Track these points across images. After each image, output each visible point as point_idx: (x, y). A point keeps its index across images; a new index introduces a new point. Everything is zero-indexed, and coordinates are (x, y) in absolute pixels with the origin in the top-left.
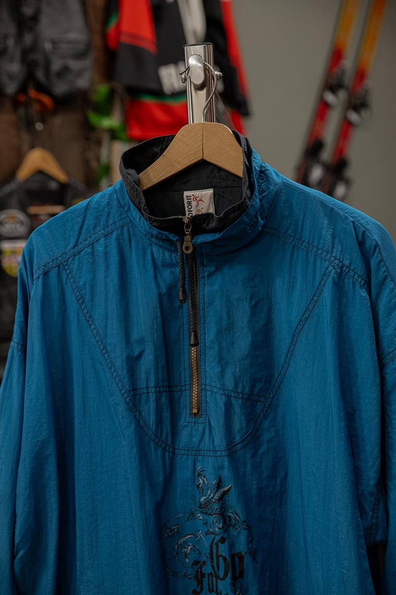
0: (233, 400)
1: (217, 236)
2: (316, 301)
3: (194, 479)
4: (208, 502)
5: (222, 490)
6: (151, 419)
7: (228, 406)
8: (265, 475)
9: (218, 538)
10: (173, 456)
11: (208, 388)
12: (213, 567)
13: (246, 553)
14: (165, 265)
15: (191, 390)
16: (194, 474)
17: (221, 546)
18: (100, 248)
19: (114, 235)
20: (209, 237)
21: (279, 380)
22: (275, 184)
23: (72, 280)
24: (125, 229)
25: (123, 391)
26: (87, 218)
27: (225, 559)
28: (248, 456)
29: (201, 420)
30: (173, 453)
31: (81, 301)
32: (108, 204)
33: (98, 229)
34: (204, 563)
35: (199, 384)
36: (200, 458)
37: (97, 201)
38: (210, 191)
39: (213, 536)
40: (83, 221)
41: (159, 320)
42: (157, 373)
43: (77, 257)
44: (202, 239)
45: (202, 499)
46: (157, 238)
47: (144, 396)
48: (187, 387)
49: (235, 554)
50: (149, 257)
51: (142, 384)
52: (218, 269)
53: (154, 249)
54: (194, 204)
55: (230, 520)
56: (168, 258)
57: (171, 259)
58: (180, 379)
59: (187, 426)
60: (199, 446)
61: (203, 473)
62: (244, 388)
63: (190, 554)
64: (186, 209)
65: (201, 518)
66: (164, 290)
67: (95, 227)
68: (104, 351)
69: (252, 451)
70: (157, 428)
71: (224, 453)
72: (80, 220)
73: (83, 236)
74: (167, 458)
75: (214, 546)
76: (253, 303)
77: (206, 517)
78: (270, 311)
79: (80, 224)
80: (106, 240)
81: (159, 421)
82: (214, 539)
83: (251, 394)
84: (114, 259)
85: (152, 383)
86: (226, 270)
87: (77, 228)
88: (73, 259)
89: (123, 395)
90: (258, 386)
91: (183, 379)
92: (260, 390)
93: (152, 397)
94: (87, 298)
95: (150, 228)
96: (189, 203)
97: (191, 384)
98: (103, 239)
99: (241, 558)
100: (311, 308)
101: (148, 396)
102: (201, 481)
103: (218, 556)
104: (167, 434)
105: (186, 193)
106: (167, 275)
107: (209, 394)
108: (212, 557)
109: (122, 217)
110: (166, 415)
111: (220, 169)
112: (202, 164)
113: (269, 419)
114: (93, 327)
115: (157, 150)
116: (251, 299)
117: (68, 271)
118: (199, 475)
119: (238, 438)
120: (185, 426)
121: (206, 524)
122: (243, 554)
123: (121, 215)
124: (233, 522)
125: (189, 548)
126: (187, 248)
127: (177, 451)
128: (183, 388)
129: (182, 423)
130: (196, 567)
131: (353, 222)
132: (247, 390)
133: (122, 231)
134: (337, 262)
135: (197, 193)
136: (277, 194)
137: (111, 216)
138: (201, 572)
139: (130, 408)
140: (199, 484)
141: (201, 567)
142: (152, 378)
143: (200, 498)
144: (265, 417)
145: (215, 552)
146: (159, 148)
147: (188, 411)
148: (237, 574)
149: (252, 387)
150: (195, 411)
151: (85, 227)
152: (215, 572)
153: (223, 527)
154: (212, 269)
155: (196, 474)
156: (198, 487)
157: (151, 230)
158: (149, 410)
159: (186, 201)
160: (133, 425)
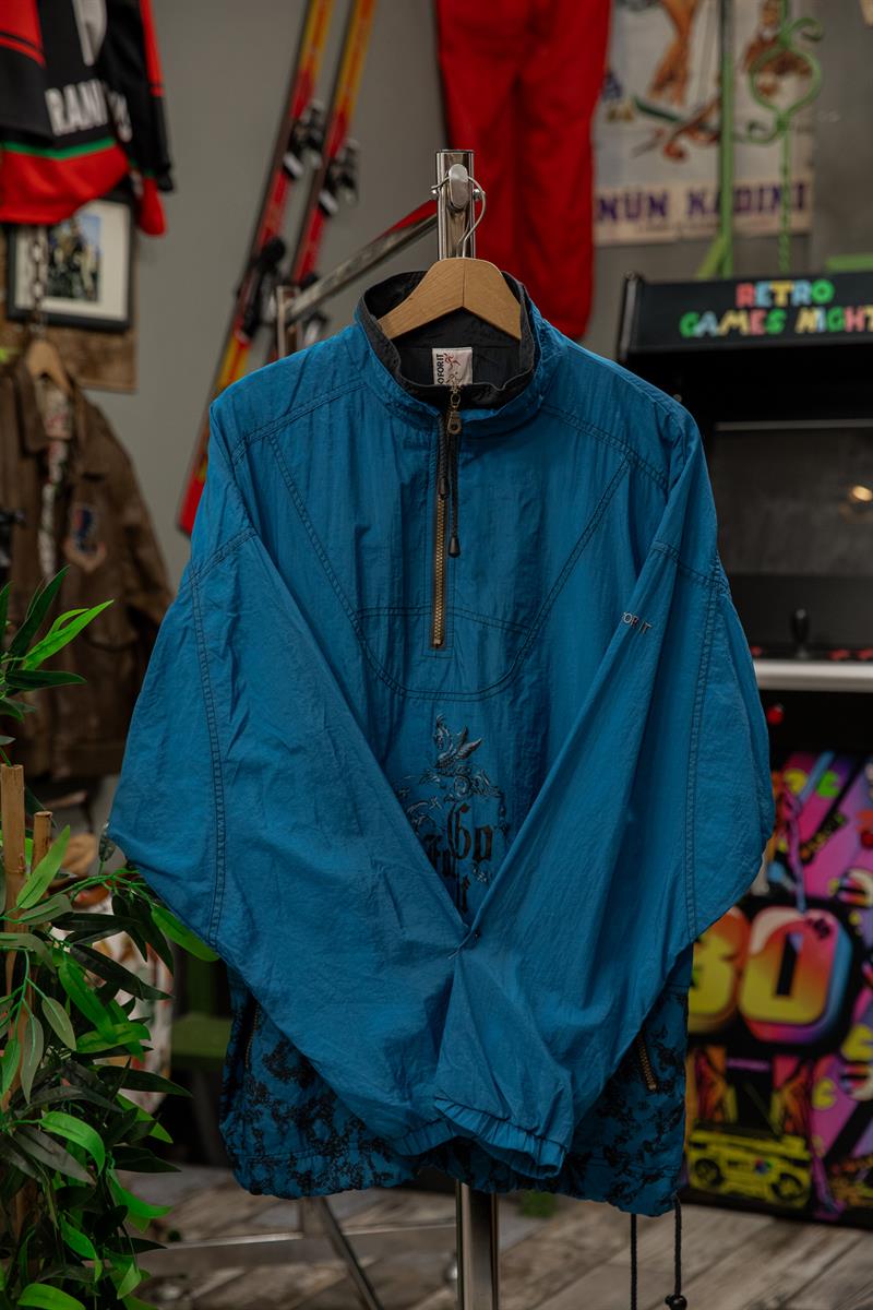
0: (491, 630)
1: (492, 414)
2: (607, 504)
3: (432, 731)
4: (450, 759)
5: (468, 745)
6: (381, 651)
7: (483, 636)
8: (525, 729)
9: (459, 805)
10: (404, 700)
11: (456, 612)
12: (450, 842)
13: (495, 828)
14: (409, 445)
15: (433, 613)
16: (431, 724)
17: (462, 816)
18: (322, 417)
19: (342, 403)
20: (480, 415)
21: (547, 607)
22: (559, 349)
23: (280, 460)
24: (358, 394)
25: (350, 612)
26: (305, 375)
27: (466, 833)
28: (507, 703)
29: (444, 654)
30: (404, 695)
31: (292, 488)
32: (335, 359)
33: (320, 391)
34: (440, 838)
35: (445, 607)
36: (441, 703)
37: (319, 354)
38: (469, 351)
39: (452, 803)
40: (300, 380)
41: (400, 519)
42: (392, 589)
43: (288, 429)
44: (473, 415)
45: (441, 756)
46: (406, 408)
47: (372, 620)
48: (428, 610)
49: (480, 829)
50: (387, 435)
51: (372, 604)
52: (478, 456)
53: (394, 423)
54: (446, 366)
55: (477, 784)
56: (414, 437)
57: (418, 439)
58: (418, 599)
59: (425, 661)
60: (441, 687)
61: (444, 722)
62: (505, 614)
63: (421, 825)
64: (436, 372)
65: (438, 780)
66: (407, 480)
67: (315, 389)
68: (323, 558)
69: (511, 698)
70: (387, 662)
71: (475, 697)
72: (295, 378)
73: (298, 400)
74: (396, 702)
75: (454, 816)
76: (523, 502)
77: (446, 779)
78: (543, 516)
79: (295, 384)
80: (330, 407)
81: (390, 654)
82: (454, 807)
83: (513, 623)
84: (342, 434)
85: (384, 604)
86: (487, 457)
87: (291, 387)
88: (284, 431)
89: (349, 616)
90: (522, 613)
91: (421, 600)
92: (525, 619)
93: (384, 621)
94: (302, 484)
95: (404, 395)
96: (440, 365)
97: (433, 607)
98: (327, 405)
99: (489, 836)
100: (600, 513)
101: (378, 621)
102: (441, 733)
103: (458, 828)
104: (398, 669)
105: (436, 351)
106: (411, 461)
107: (457, 619)
108: (450, 832)
109: (354, 378)
110: (399, 646)
111: (482, 321)
112: (462, 313)
113: (532, 658)
114: (308, 524)
115: (401, 290)
116: (520, 498)
117: (276, 447)
118: (438, 725)
119: (493, 679)
120: (420, 662)
121: (444, 788)
122: (492, 828)
123: (352, 375)
124: (481, 787)
125: (421, 818)
126: (454, 427)
127: (409, 694)
128: (421, 612)
129: (417, 656)
130: (428, 843)
131: (655, 404)
132: (509, 617)
133: (353, 396)
134: (632, 454)
135: (451, 352)
136: (561, 360)
137: (338, 375)
138: (435, 849)
139: (357, 635)
140: (438, 737)
141: (435, 843)
142: (386, 596)
143: (438, 755)
144: (527, 655)
145: (454, 823)
146: (404, 287)
147: (427, 641)
148: (483, 854)
149: (516, 614)
150: (437, 641)
151: (301, 388)
152: (453, 850)
153: (467, 792)
154: (470, 456)
155: (435, 724)
156: (436, 740)
157: (402, 399)
158: (379, 638)
159: (435, 362)
160: (360, 658)
